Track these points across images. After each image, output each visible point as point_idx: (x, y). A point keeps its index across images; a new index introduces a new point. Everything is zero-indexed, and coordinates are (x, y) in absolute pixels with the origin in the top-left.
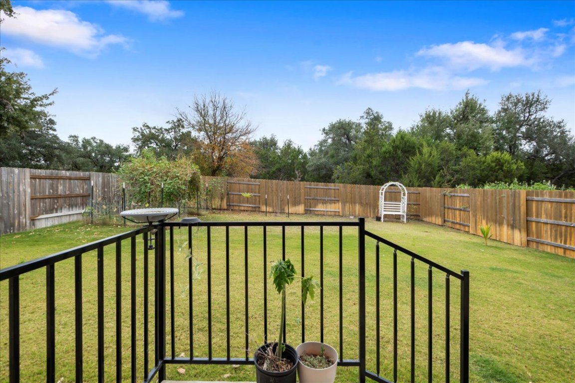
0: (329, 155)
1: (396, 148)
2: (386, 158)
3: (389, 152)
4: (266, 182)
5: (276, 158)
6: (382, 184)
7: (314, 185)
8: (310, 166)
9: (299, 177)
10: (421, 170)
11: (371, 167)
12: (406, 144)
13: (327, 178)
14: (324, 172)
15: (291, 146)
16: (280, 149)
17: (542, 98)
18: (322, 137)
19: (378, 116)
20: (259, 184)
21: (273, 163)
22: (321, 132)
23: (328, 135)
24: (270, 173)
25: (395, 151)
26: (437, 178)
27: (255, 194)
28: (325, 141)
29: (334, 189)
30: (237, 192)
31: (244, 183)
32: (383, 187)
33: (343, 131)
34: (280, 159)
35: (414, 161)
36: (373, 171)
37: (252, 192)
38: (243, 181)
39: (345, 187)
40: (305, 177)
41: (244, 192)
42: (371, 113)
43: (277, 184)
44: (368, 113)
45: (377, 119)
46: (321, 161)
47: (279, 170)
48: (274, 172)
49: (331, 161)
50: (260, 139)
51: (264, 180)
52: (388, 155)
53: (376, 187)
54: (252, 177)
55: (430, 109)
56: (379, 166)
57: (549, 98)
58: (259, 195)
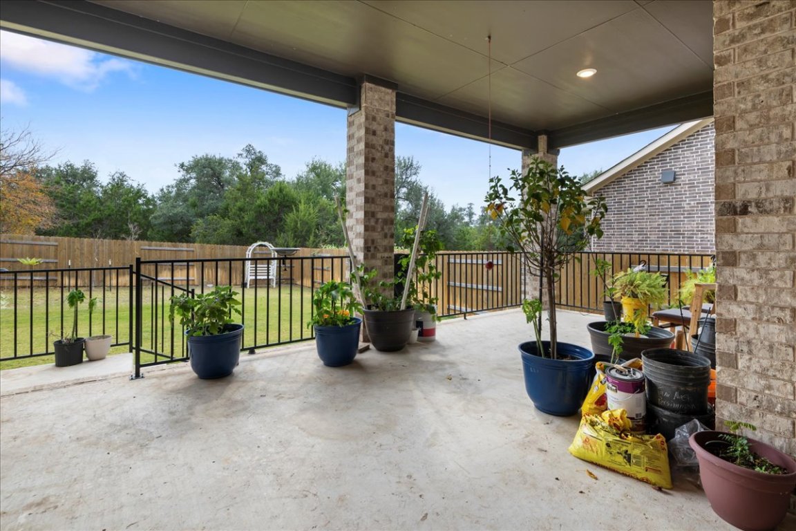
0: (189, 203)
1: (272, 201)
2: (260, 213)
3: (265, 206)
4: (69, 242)
5: (93, 202)
6: (251, 244)
7: (156, 246)
8: (155, 218)
9: (135, 234)
10: (297, 228)
11: (242, 222)
12: (284, 197)
13: (185, 236)
14: (179, 227)
15: (126, 183)
16: (102, 187)
17: (414, 163)
18: (180, 175)
19: (262, 156)
20: (56, 244)
21: (86, 209)
22: (177, 169)
23: (189, 174)
24: (80, 226)
25: (272, 206)
26: (312, 238)
27: (47, 261)
28: (185, 181)
29: (187, 251)
30: (8, 256)
31: (23, 242)
32: (250, 248)
33: (211, 172)
34: (102, 204)
35: (290, 218)
36: (244, 228)
37: (40, 257)
38: (22, 239)
39: (202, 248)
40: (149, 233)
41: (22, 257)
42: (253, 151)
43: (91, 245)
44: (248, 151)
45: (260, 160)
46: (175, 211)
47: (99, 221)
48: (88, 225)
49: (192, 211)
50: (60, 167)
51: (66, 239)
52: (263, 210)
53: (244, 247)
54: (39, 232)
55: (316, 159)
56: (252, 222)
57: (419, 164)
58: (56, 261)
